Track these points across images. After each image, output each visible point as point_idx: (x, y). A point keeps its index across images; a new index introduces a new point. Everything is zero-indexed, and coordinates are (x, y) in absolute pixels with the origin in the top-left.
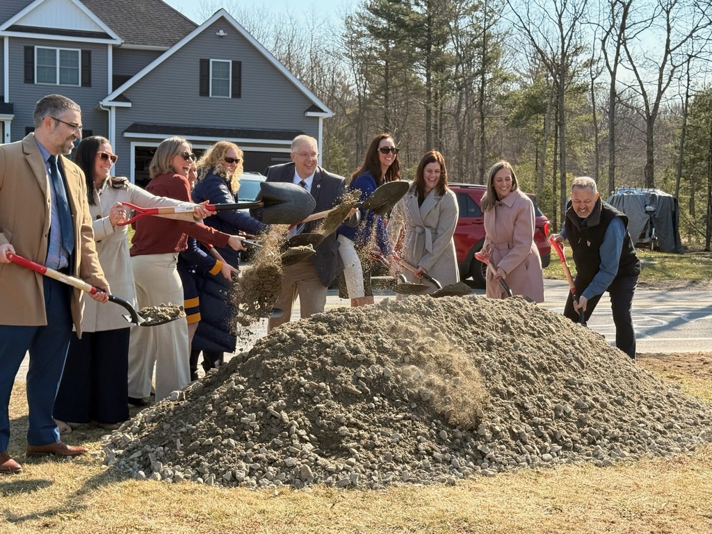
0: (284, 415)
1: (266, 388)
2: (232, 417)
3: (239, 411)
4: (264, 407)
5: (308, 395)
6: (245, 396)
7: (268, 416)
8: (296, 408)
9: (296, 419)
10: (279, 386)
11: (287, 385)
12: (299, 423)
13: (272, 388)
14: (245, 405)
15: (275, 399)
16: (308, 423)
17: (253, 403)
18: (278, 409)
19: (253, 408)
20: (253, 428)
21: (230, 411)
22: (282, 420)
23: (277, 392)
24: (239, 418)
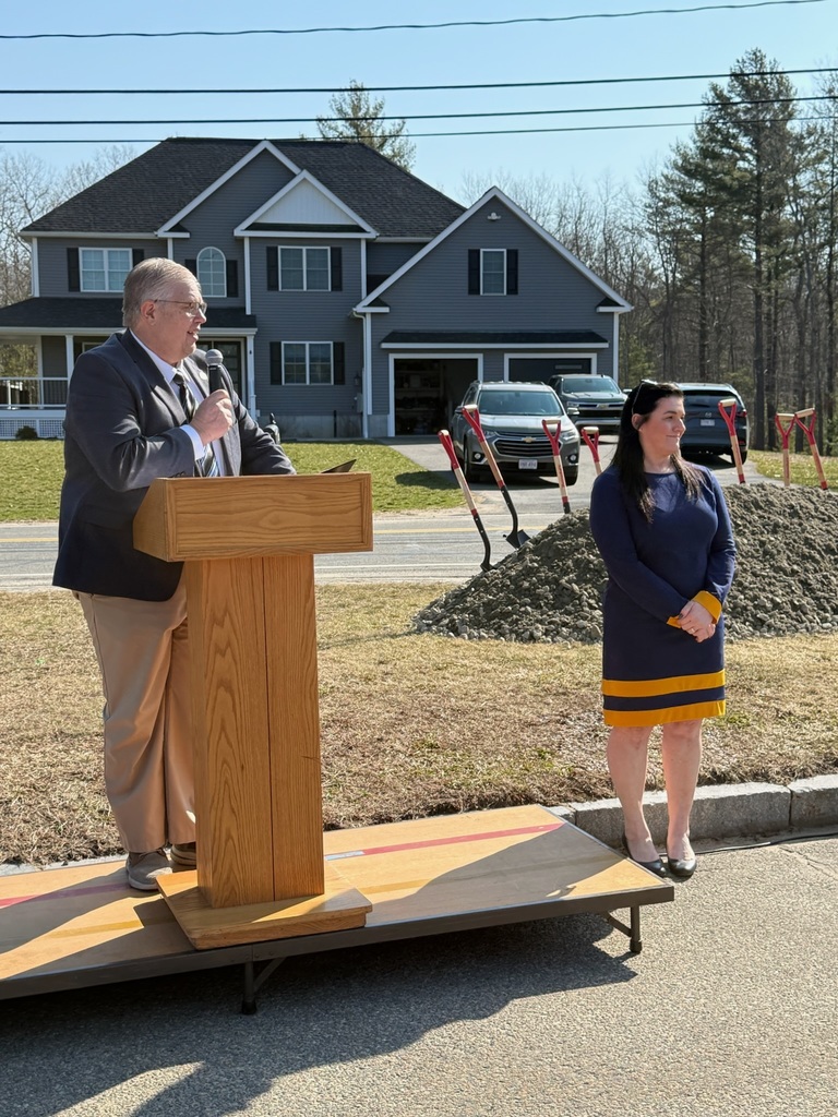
0: (576, 587)
1: (558, 565)
2: (528, 589)
3: (534, 584)
4: (556, 581)
5: (597, 571)
6: (540, 572)
7: (560, 588)
8: (587, 582)
9: (586, 590)
10: (570, 562)
11: (577, 562)
12: (589, 593)
13: (564, 565)
14: (540, 580)
15: (566, 574)
16: (596, 593)
17: (547, 578)
18: (569, 582)
19: (547, 582)
20: (546, 598)
21: (526, 584)
22: (573, 591)
23: (568, 567)
24: (534, 590)
